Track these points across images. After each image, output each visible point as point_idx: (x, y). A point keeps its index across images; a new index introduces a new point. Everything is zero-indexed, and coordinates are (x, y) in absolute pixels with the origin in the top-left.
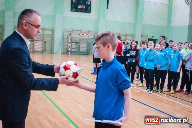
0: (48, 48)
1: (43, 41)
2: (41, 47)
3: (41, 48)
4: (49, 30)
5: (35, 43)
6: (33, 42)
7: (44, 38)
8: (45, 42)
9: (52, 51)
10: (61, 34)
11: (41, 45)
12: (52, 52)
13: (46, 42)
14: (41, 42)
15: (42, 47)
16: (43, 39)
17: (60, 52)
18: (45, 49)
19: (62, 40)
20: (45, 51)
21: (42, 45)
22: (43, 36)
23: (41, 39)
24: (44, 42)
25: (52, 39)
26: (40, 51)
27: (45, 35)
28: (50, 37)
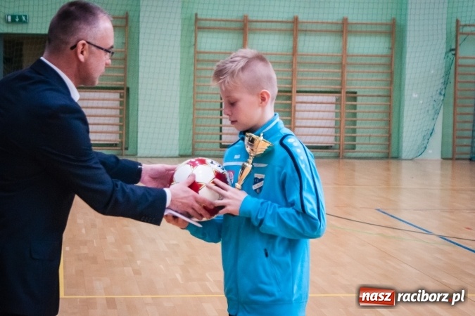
0: (368, 130)
1: (343, 94)
2: (333, 124)
3: (332, 131)
4: (370, 30)
5: (298, 107)
6: (290, 98)
7: (347, 77)
8: (353, 96)
9: (389, 146)
10: (440, 47)
11: (333, 115)
12: (390, 154)
13: (355, 99)
14: (332, 98)
15: (338, 128)
16: (342, 83)
17: (434, 151)
18: (354, 139)
19: (446, 83)
20: (353, 147)
21: (338, 114)
22: (342, 65)
23: (332, 82)
24: (349, 99)
25: (391, 83)
26: (327, 148)
27: (349, 60)
28: (381, 69)
